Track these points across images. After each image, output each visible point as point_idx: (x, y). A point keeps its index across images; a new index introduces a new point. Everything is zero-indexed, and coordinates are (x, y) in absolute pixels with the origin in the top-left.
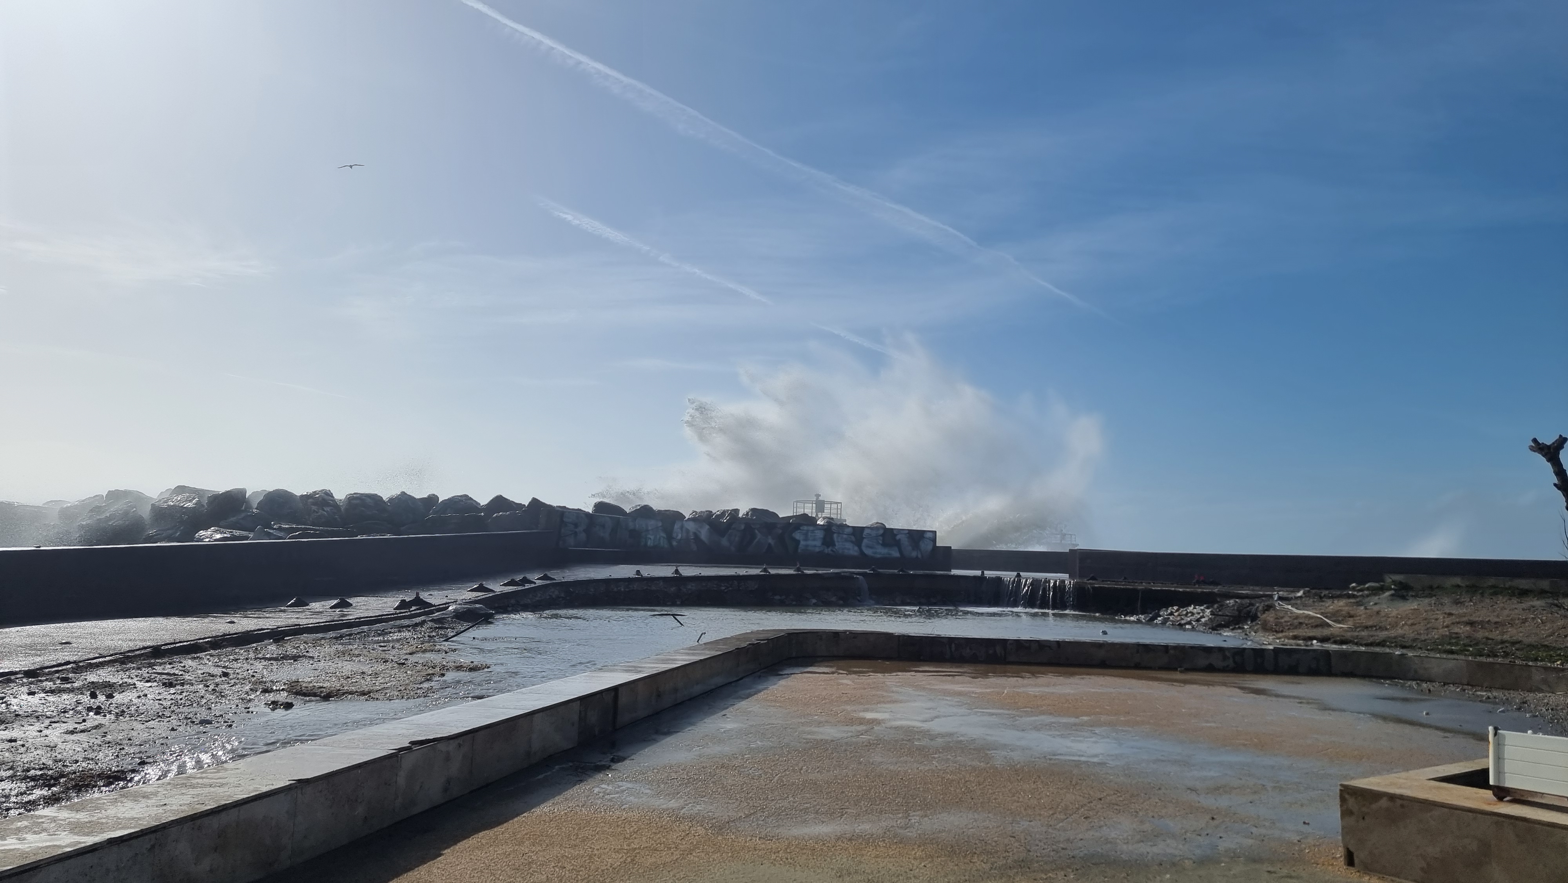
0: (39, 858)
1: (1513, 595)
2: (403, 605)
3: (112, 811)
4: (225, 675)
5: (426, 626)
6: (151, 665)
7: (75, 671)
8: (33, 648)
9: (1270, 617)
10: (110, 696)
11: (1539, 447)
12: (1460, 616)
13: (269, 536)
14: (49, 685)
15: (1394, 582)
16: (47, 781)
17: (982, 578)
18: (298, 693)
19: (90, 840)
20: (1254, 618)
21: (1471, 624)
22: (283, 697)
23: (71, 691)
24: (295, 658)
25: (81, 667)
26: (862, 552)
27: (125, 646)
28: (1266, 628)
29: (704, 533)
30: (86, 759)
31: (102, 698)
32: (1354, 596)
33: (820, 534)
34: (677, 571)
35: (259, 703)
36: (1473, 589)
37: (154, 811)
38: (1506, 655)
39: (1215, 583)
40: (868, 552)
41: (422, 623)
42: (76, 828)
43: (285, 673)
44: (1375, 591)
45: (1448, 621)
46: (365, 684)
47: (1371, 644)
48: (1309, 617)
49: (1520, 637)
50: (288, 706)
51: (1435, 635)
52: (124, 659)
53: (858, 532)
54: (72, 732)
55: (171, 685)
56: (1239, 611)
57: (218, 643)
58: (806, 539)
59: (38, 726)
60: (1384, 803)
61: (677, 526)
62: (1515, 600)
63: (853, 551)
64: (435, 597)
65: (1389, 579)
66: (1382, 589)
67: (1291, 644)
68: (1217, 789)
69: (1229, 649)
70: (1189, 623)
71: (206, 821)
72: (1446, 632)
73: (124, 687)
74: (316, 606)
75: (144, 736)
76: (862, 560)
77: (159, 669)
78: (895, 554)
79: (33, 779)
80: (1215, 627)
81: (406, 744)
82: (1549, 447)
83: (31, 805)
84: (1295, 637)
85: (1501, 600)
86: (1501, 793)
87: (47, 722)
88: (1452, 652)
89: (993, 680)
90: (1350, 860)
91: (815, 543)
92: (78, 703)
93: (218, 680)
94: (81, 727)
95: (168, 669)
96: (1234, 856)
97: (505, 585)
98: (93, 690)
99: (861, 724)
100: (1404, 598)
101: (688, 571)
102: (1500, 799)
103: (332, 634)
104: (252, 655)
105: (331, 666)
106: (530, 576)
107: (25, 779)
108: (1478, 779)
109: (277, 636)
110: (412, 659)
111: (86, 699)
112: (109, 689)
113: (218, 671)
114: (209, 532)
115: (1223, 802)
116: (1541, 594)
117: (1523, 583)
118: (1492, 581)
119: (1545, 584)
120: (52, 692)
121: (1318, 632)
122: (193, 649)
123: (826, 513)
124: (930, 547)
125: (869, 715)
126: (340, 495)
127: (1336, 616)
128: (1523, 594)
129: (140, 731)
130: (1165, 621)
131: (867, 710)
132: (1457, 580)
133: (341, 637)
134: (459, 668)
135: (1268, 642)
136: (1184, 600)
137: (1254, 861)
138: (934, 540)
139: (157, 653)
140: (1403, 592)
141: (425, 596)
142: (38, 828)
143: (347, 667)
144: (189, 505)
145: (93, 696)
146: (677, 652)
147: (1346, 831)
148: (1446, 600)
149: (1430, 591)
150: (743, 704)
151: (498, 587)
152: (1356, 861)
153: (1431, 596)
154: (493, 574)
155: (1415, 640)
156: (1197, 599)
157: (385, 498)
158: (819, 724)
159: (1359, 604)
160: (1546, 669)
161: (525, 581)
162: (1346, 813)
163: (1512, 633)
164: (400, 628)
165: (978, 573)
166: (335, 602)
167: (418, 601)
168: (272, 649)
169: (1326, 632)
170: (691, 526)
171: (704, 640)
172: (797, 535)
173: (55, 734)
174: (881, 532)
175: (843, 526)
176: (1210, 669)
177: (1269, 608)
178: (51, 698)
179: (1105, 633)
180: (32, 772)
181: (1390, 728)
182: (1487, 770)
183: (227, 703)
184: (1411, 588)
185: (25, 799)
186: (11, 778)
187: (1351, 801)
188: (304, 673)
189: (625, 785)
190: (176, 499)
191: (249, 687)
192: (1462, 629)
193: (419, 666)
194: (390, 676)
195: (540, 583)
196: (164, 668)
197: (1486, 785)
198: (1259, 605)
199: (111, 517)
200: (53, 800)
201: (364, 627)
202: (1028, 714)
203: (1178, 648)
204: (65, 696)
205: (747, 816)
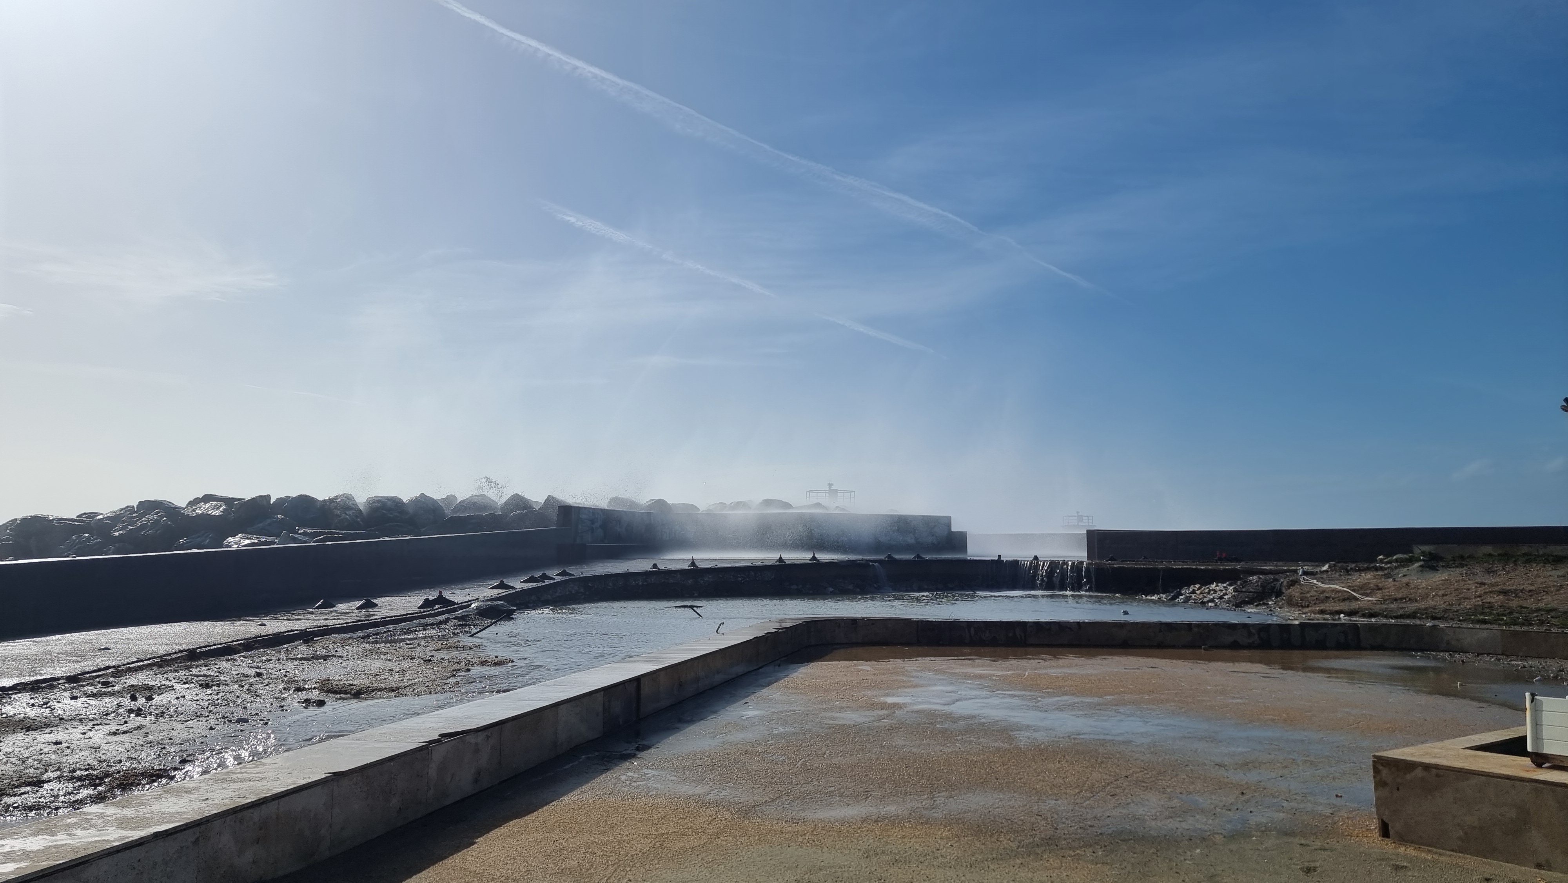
1: (1547, 562)
2: (427, 603)
3: (156, 807)
4: (259, 675)
5: (450, 624)
6: (187, 668)
7: (114, 675)
9: (1295, 592)
10: (150, 698)
12: (1493, 585)
13: (295, 540)
14: (90, 689)
15: (1422, 553)
16: (93, 781)
17: (1001, 561)
18: (329, 691)
19: (136, 835)
20: (1279, 594)
21: (1505, 592)
22: (315, 695)
23: (112, 694)
24: (325, 658)
25: (119, 671)
28: (1291, 603)
30: (129, 759)
31: (141, 700)
32: (1382, 569)
35: (293, 700)
36: (1506, 558)
37: (197, 805)
38: (1542, 623)
39: (1238, 560)
41: (444, 620)
42: (123, 823)
43: (315, 673)
44: (1404, 563)
45: (1480, 590)
46: (394, 681)
47: (1401, 617)
48: (1335, 591)
49: (1554, 604)
50: (321, 703)
51: (1467, 605)
52: (161, 663)
54: (115, 734)
55: (207, 686)
56: (1263, 587)
57: (251, 645)
59: (81, 728)
60: (1418, 772)
62: (1549, 567)
64: (457, 595)
65: (1418, 550)
66: (1411, 561)
67: (1318, 619)
68: (1246, 765)
69: (1254, 625)
70: (1212, 601)
71: (247, 814)
72: (1479, 600)
73: (162, 690)
74: (342, 607)
75: (184, 735)
76: (878, 548)
77: (195, 671)
78: (911, 540)
79: (79, 779)
80: (1239, 604)
81: (436, 737)
84: (1322, 612)
85: (1535, 568)
86: (1540, 760)
87: (90, 725)
88: (1484, 622)
89: (1013, 662)
90: (1385, 831)
92: (119, 706)
93: (252, 680)
94: (123, 728)
95: (204, 670)
96: (1265, 830)
97: (525, 582)
98: (133, 692)
99: (882, 709)
100: (1434, 569)
102: (1539, 765)
103: (359, 634)
104: (283, 656)
105: (360, 664)
106: (549, 573)
107: (71, 779)
108: (1516, 746)
109: (307, 636)
110: (438, 655)
111: (126, 701)
112: (149, 691)
113: (253, 672)
114: (237, 539)
115: (1253, 777)
118: (1525, 549)
120: (94, 696)
121: (1345, 606)
122: (227, 651)
124: (945, 533)
125: (890, 700)
126: (361, 499)
127: (1364, 589)
129: (180, 731)
130: (1187, 600)
131: (888, 695)
132: (1488, 549)
133: (368, 636)
134: (483, 663)
135: (1294, 617)
136: (1206, 578)
137: (1286, 834)
139: (193, 656)
140: (1432, 563)
141: (447, 594)
143: (376, 665)
144: (217, 513)
145: (134, 698)
146: (696, 643)
147: (1381, 803)
148: (1478, 569)
149: (1461, 561)
150: (765, 692)
151: (518, 584)
152: (1391, 832)
153: (1462, 566)
154: (514, 571)
155: (1445, 611)
156: (1220, 577)
157: (406, 500)
158: (841, 709)
159: (1387, 576)
161: (545, 577)
162: (1380, 784)
163: (1548, 601)
164: (425, 626)
166: (360, 603)
167: (441, 600)
168: (302, 649)
169: (1354, 605)
173: (98, 736)
176: (1235, 646)
177: (1293, 583)
178: (93, 702)
180: (78, 773)
181: (1423, 700)
182: (1525, 738)
183: (263, 704)
184: (1441, 559)
185: (73, 798)
186: (59, 779)
187: (1385, 772)
188: (334, 671)
189: (651, 773)
190: (204, 508)
191: (281, 687)
192: (1496, 599)
193: (445, 663)
194: (417, 673)
195: (558, 579)
196: (200, 670)
197: (1524, 753)
198: (1284, 581)
199: (143, 527)
200: (99, 799)
201: (391, 627)
202: (1050, 695)
203: (1201, 626)
204: (106, 700)
205: (773, 801)
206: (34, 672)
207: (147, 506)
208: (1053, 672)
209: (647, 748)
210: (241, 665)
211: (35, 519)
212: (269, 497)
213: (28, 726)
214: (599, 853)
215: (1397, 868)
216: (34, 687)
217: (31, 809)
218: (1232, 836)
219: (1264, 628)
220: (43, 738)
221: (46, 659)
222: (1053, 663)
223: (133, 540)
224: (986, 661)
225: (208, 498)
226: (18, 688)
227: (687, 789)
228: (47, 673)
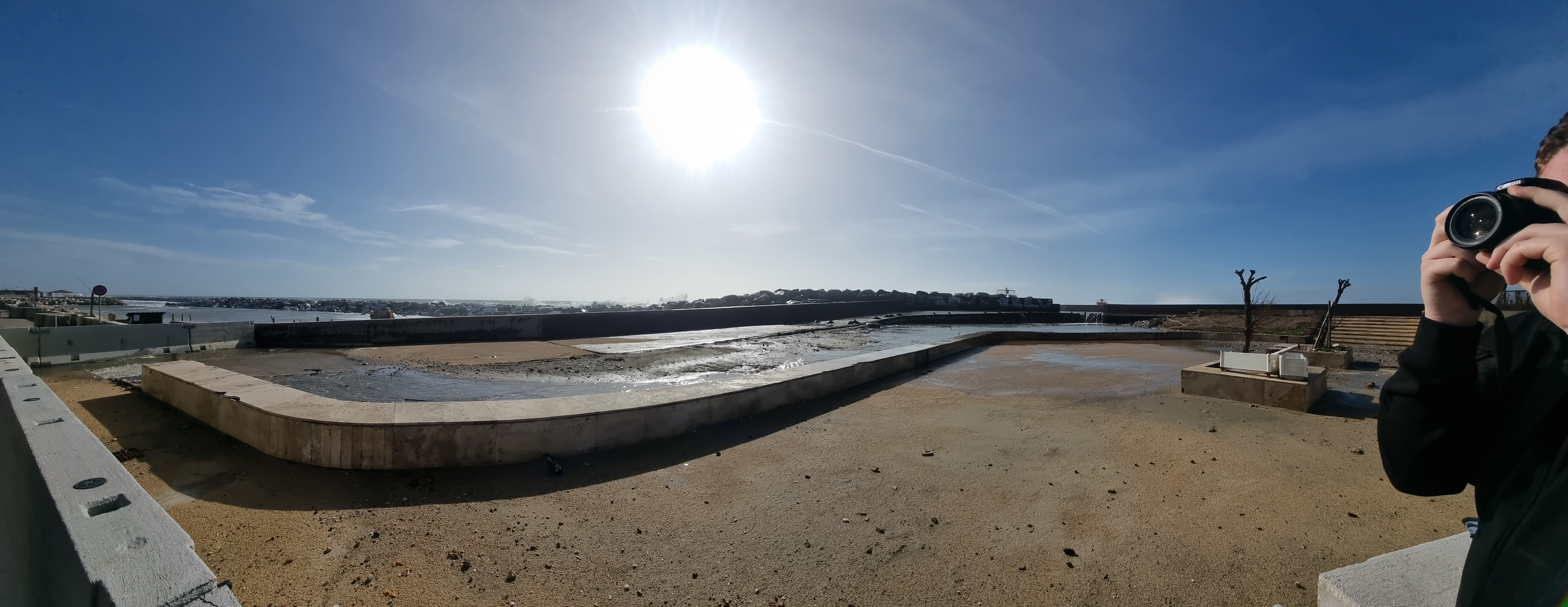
0: (758, 386)
1: (1229, 314)
2: (850, 323)
3: (775, 376)
4: (799, 341)
5: (858, 329)
6: (778, 338)
7: (758, 339)
8: (745, 332)
9: (1166, 323)
10: (768, 346)
11: (1237, 272)
12: (1216, 321)
13: (808, 302)
14: (751, 342)
15: (1200, 312)
16: (756, 367)
17: (1072, 314)
18: (820, 347)
19: (770, 383)
20: (1161, 324)
21: (1219, 323)
22: (816, 348)
23: (758, 344)
24: (818, 337)
25: (759, 338)
26: (1024, 307)
27: (770, 333)
28: (1165, 326)
29: (959, 300)
30: (764, 362)
31: (766, 346)
32: (1189, 316)
33: (1007, 300)
34: (949, 313)
35: (810, 349)
36: (1220, 313)
37: (786, 376)
38: (1227, 331)
39: (1151, 314)
40: (1026, 306)
41: (857, 328)
42: (766, 379)
43: (815, 342)
44: (1195, 314)
45: (1213, 322)
46: (841, 345)
47: (1193, 330)
48: (1176, 322)
49: (1231, 326)
50: (818, 351)
51: (1209, 326)
52: (771, 336)
53: (1022, 300)
54: (760, 355)
55: (785, 343)
56: (1157, 321)
57: (797, 332)
58: (1002, 302)
59: (751, 352)
60: (1193, 374)
61: (950, 298)
62: (1230, 316)
63: (1020, 305)
64: (861, 320)
65: (1199, 311)
66: (1197, 314)
67: (1172, 331)
68: (1147, 375)
69: (1154, 333)
70: (1143, 326)
71: (800, 380)
72: (1212, 325)
73: (771, 343)
74: (822, 322)
75: (779, 356)
76: (1024, 309)
77: (780, 339)
78: (1037, 306)
79: (752, 366)
80: (1150, 327)
81: (856, 363)
82: (1240, 272)
83: (752, 373)
84: (1172, 329)
85: (1227, 316)
86: (1223, 369)
87: (753, 352)
88: (1213, 331)
89: (1074, 346)
90: (1183, 391)
91: (1006, 303)
92: (760, 347)
93: (798, 342)
94: (762, 353)
95: (783, 339)
96: (1151, 393)
97: (885, 317)
98: (764, 343)
99: (1024, 360)
100: (1202, 316)
101: (953, 313)
102: (1223, 371)
103: (828, 331)
104: (806, 336)
105: (829, 340)
106: (893, 314)
107: (749, 366)
108: (1217, 366)
109: (813, 331)
110: (856, 339)
111: (762, 346)
112: (768, 344)
113: (798, 340)
114: (789, 302)
115: (1149, 378)
116: (1237, 314)
117: (1232, 311)
118: (1225, 311)
119: (1237, 311)
120: (753, 344)
121: (1179, 327)
122: (790, 334)
123: (1010, 293)
124: (1050, 304)
125: (1026, 358)
126: (826, 290)
127: (1184, 322)
128: (1232, 314)
129: (778, 355)
130: (1136, 325)
131: (1025, 356)
132: (1216, 311)
133: (831, 332)
134: (871, 342)
135: (1165, 330)
136: (1141, 319)
137: (1157, 394)
138: (1052, 302)
139: (779, 334)
140: (1202, 314)
141: (857, 320)
142: (756, 378)
143: (834, 340)
144: (782, 294)
145: (764, 345)
146: (951, 338)
147: (1183, 383)
148: (1213, 316)
149: (1209, 314)
150: (977, 355)
151: (883, 318)
152: (1185, 391)
153: (1209, 315)
154: (882, 313)
155: (1204, 328)
156: (1145, 319)
157: (842, 291)
158: (1007, 361)
159: (1190, 318)
160: (1237, 334)
161: (891, 316)
162: (1182, 378)
163: (1229, 325)
164: (851, 330)
165: (1070, 312)
166: (828, 322)
167: (855, 322)
168: (811, 334)
169: (1181, 327)
170: (955, 298)
171: (960, 335)
172: (999, 301)
173: (756, 355)
174: (1031, 299)
175: (1015, 298)
176: (1148, 339)
177: (1165, 320)
178: (753, 345)
179: (1116, 330)
180: (751, 364)
181: (1197, 353)
182: (1219, 363)
183: (801, 349)
184: (1204, 313)
185: (750, 371)
186: (746, 365)
187: (1184, 374)
188: (822, 341)
189: (933, 379)
190: (778, 293)
191: (806, 345)
192: (1216, 325)
193: (858, 341)
194: (849, 344)
195: (896, 316)
196: (782, 339)
197: (1220, 368)
198: (1163, 320)
199: (761, 298)
200: (758, 372)
201: (839, 329)
202: (1087, 356)
203: (1139, 333)
204: (757, 345)
205: (980, 389)
206: (737, 337)
207: (762, 292)
208: (1088, 349)
209: (932, 371)
210: (794, 338)
211: (733, 296)
212: (798, 290)
213: (737, 351)
214: (915, 403)
215: (1185, 401)
216: (737, 340)
217: (741, 372)
218: (1141, 396)
219: (1156, 334)
220: (741, 354)
221: (738, 333)
222: (1089, 345)
223: (759, 302)
224: (1064, 345)
225: (780, 290)
226: (734, 340)
227: (947, 385)
228: (740, 337)
